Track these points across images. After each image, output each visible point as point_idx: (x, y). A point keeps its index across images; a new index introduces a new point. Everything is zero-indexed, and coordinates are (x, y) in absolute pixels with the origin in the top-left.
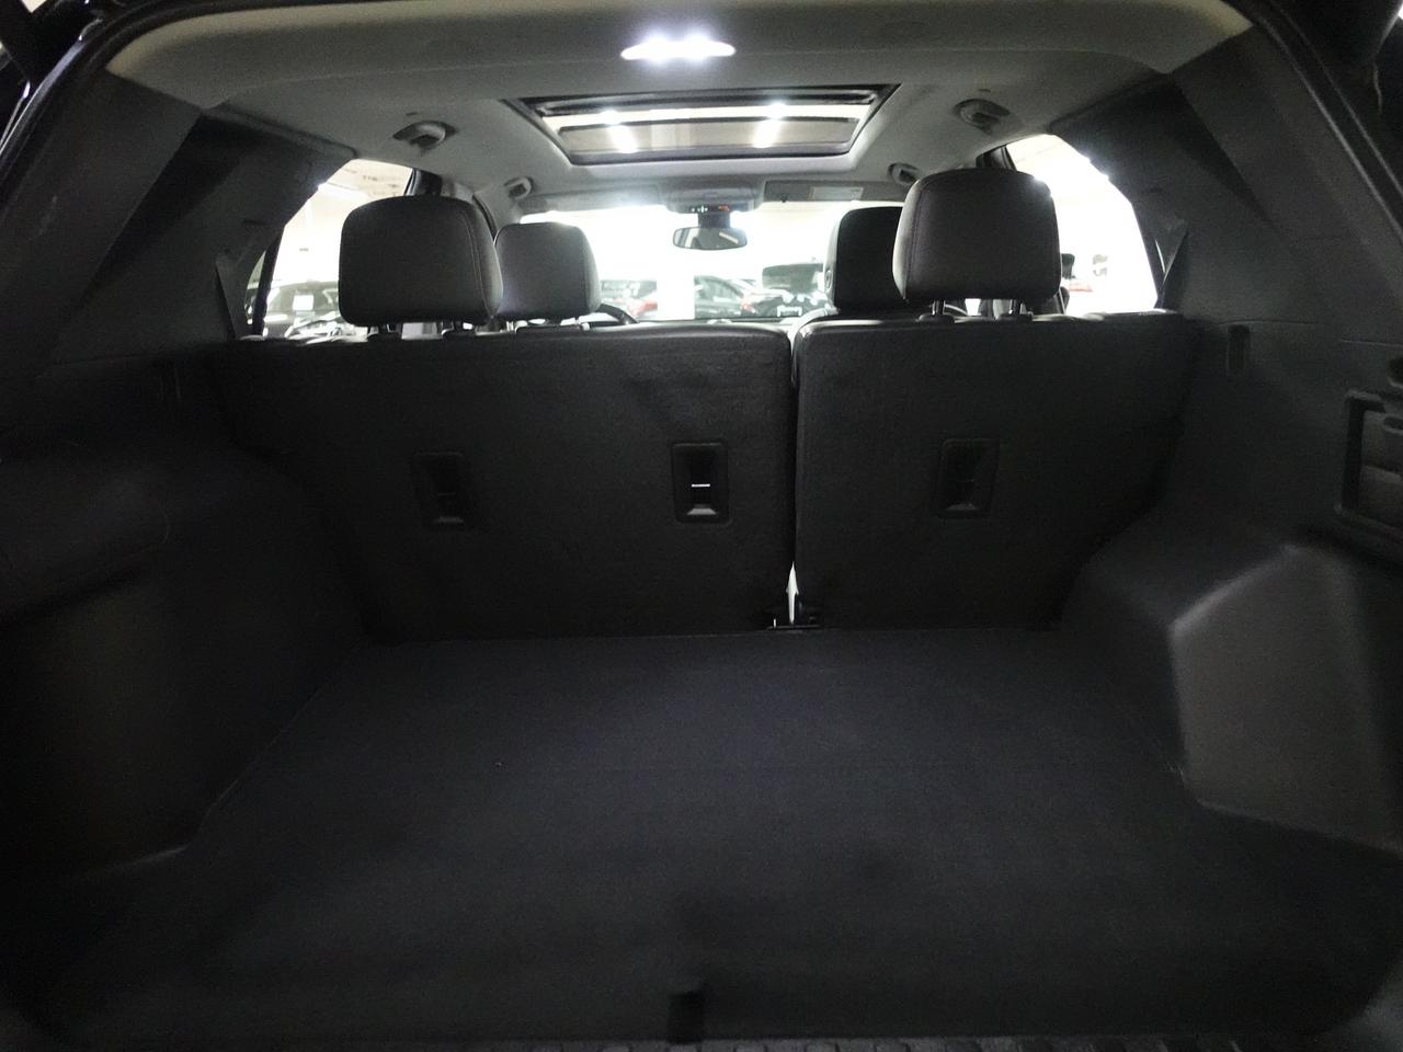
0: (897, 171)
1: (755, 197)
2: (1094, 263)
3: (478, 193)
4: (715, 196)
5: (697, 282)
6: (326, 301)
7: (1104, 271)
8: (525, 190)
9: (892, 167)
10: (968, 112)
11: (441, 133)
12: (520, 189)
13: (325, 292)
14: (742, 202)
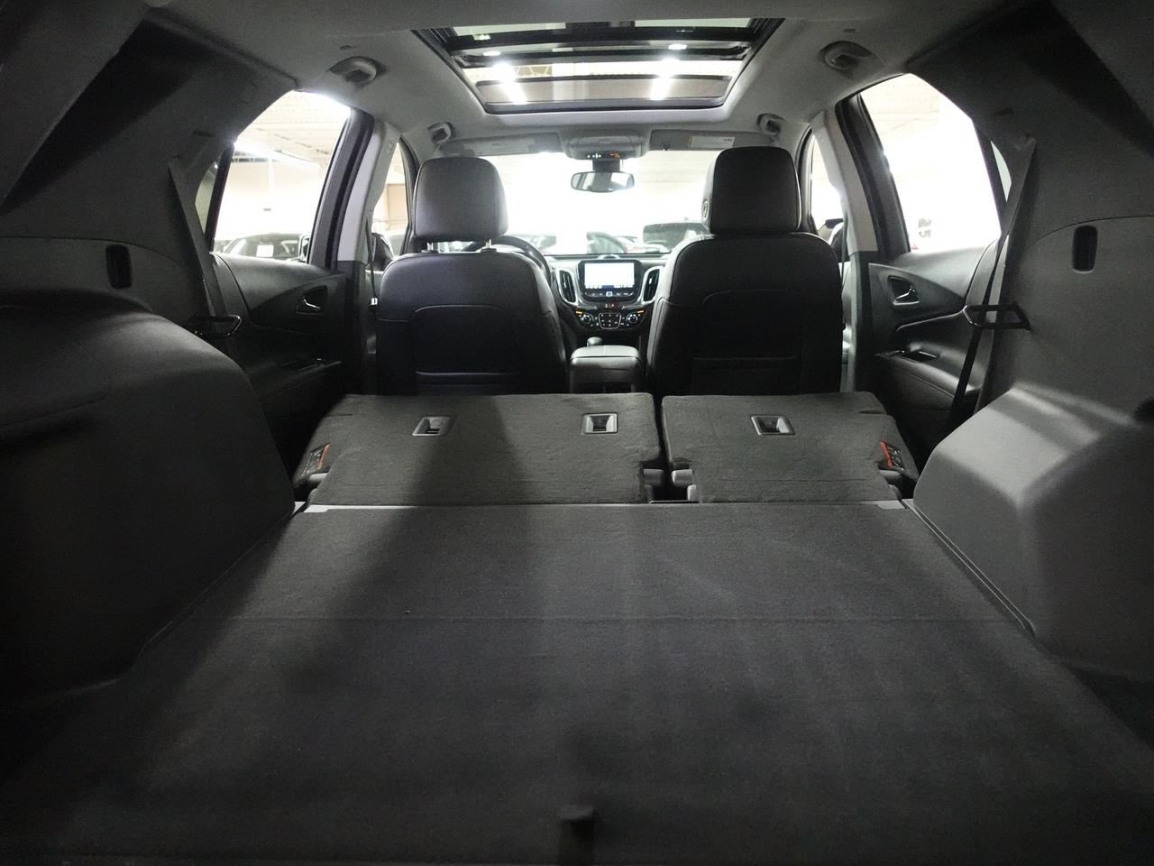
0: (765, 121)
1: (642, 144)
2: (920, 226)
3: (405, 135)
4: (609, 142)
5: (589, 237)
6: (284, 250)
7: (928, 233)
8: (446, 135)
9: (760, 117)
10: (831, 58)
11: (372, 70)
12: (441, 133)
13: (283, 243)
14: (631, 149)
